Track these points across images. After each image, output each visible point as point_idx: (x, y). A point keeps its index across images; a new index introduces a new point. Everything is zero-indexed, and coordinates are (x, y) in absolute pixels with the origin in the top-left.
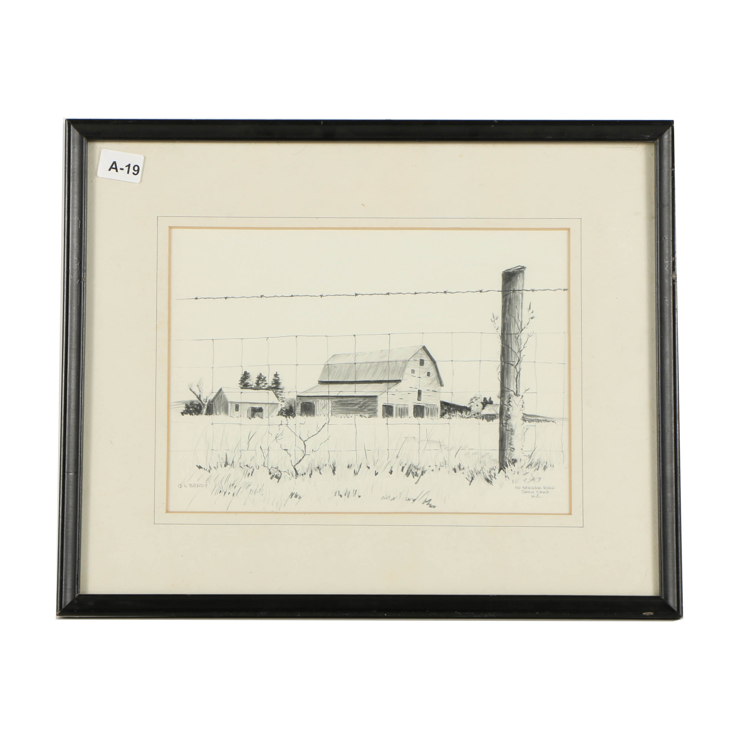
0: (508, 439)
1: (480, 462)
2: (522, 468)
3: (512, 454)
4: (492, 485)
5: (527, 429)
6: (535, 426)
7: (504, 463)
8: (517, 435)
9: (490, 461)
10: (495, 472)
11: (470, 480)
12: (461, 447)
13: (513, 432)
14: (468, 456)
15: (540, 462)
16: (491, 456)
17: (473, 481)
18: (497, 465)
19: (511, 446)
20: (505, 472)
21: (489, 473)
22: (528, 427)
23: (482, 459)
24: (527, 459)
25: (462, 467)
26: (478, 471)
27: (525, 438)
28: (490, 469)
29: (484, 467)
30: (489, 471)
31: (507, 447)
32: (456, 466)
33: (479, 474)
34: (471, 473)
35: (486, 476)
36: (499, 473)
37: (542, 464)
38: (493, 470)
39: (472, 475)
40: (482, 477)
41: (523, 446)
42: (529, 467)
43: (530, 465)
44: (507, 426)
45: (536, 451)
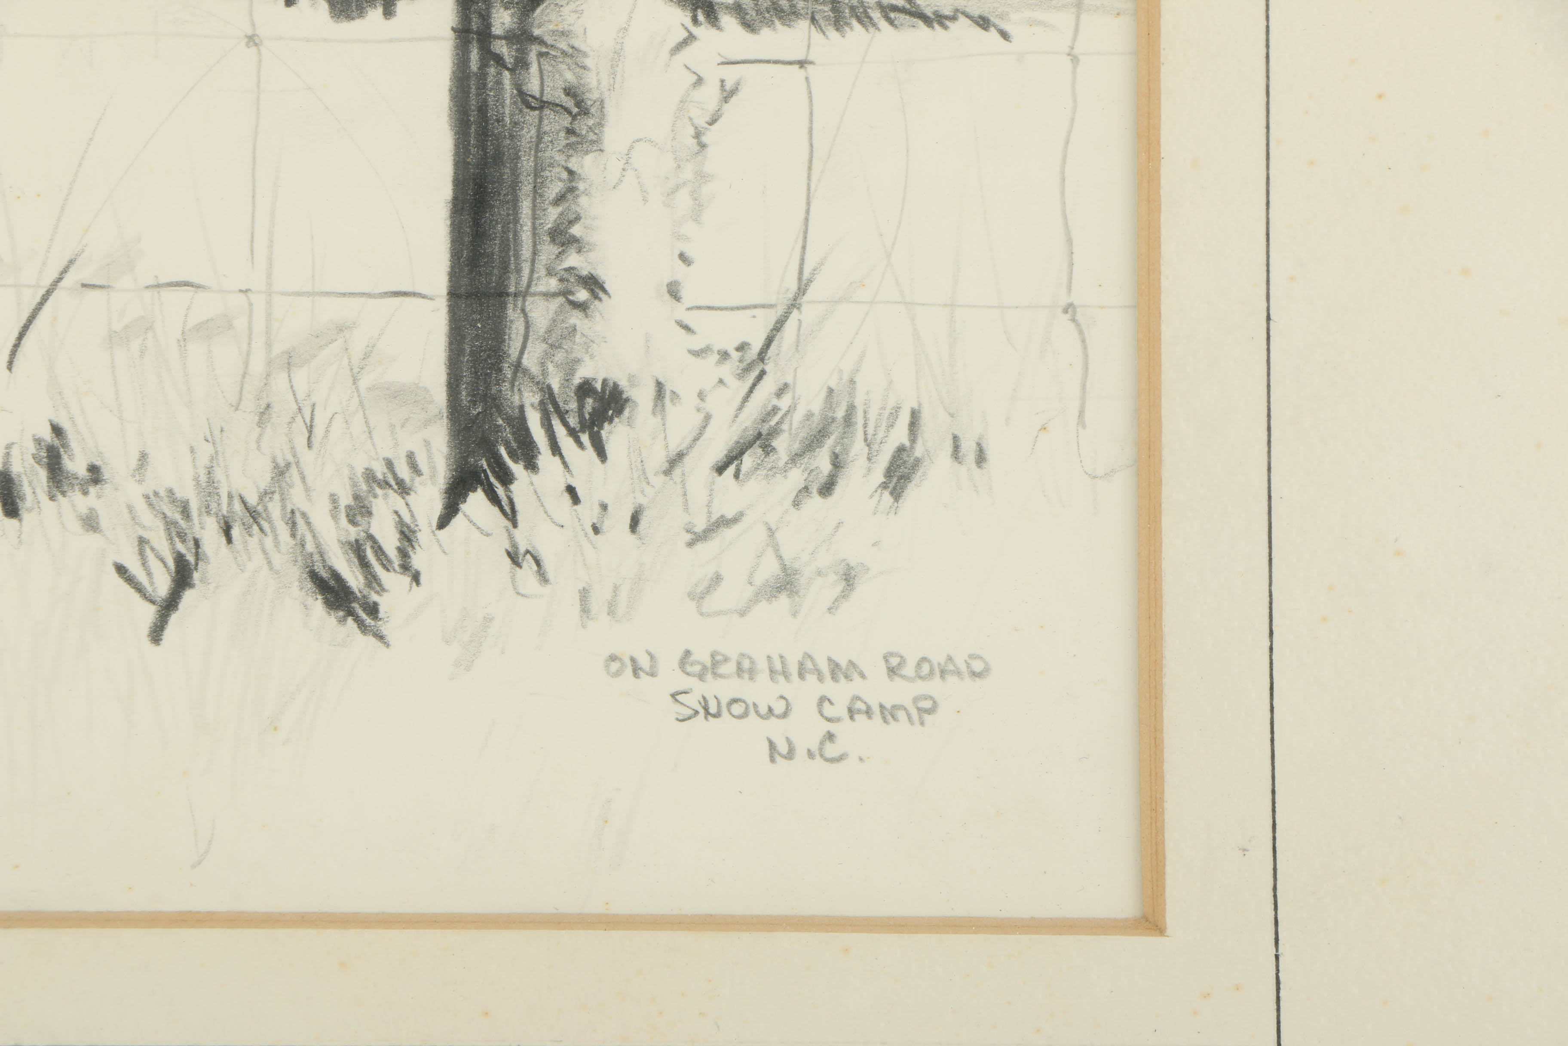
0: (537, 192)
1: (262, 414)
2: (677, 472)
3: (578, 338)
4: (381, 637)
5: (728, 94)
6: (802, 64)
7: (500, 422)
8: (631, 148)
9: (361, 404)
10: (413, 516)
11: (162, 585)
12: (71, 262)
13: (583, 126)
14: (143, 352)
15: (848, 420)
16: (366, 356)
17: (188, 597)
18: (427, 443)
19: (573, 260)
20: (507, 508)
21: (353, 522)
22: (731, 74)
23: (280, 381)
24: (721, 381)
25: (75, 465)
26: (244, 502)
27: (702, 177)
28: (354, 485)
29: (297, 463)
30: (346, 500)
31: (532, 271)
32: (15, 452)
33: (247, 529)
34: (170, 524)
35: (321, 554)
36: (443, 522)
37: (870, 430)
38: (391, 492)
39: (182, 536)
40: (278, 560)
41: (682, 257)
42: (748, 461)
43: (757, 450)
44: (532, 57)
45: (808, 313)
